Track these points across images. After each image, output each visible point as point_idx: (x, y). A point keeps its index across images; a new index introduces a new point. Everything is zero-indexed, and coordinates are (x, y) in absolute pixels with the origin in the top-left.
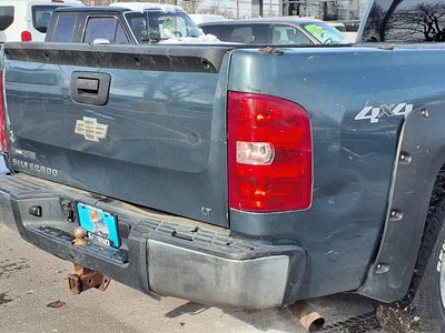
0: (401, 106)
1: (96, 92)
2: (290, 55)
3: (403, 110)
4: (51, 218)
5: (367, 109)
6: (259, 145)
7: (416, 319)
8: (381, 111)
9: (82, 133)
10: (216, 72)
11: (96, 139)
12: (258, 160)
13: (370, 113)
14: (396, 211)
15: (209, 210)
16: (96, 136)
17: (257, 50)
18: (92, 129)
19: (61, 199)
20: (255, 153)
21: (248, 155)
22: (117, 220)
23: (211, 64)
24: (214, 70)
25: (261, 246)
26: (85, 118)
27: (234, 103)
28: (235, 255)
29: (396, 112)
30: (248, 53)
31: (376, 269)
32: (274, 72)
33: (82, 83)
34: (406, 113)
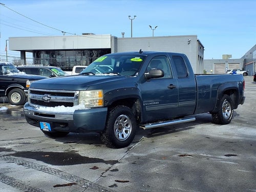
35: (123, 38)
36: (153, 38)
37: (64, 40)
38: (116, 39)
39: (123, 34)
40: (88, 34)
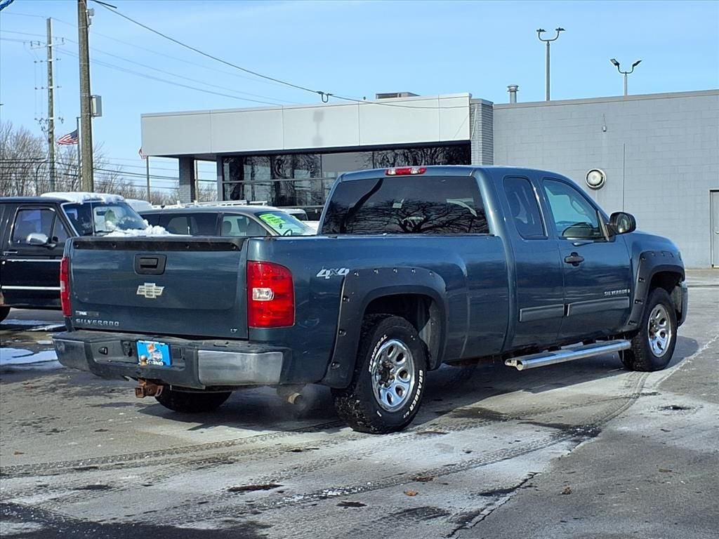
0: (342, 270)
1: (155, 267)
2: (280, 241)
3: (344, 272)
4: (114, 355)
5: (323, 271)
6: (265, 290)
7: (358, 401)
8: (331, 272)
9: (143, 293)
10: (240, 250)
11: (153, 297)
12: (265, 298)
13: (325, 273)
14: (342, 330)
15: (235, 330)
16: (154, 294)
17: (262, 238)
18: (151, 290)
19: (122, 341)
20: (263, 294)
21: (258, 296)
22: (169, 347)
23: (236, 247)
24: (238, 249)
25: (266, 346)
26: (146, 284)
27: (251, 268)
28: (253, 351)
29: (340, 273)
30: (258, 240)
31: (332, 366)
32: (272, 250)
33: (144, 262)
34: (345, 274)
35: (514, 105)
36: (626, 99)
37: (318, 117)
38: (487, 107)
39: (514, 90)
40: (395, 95)
